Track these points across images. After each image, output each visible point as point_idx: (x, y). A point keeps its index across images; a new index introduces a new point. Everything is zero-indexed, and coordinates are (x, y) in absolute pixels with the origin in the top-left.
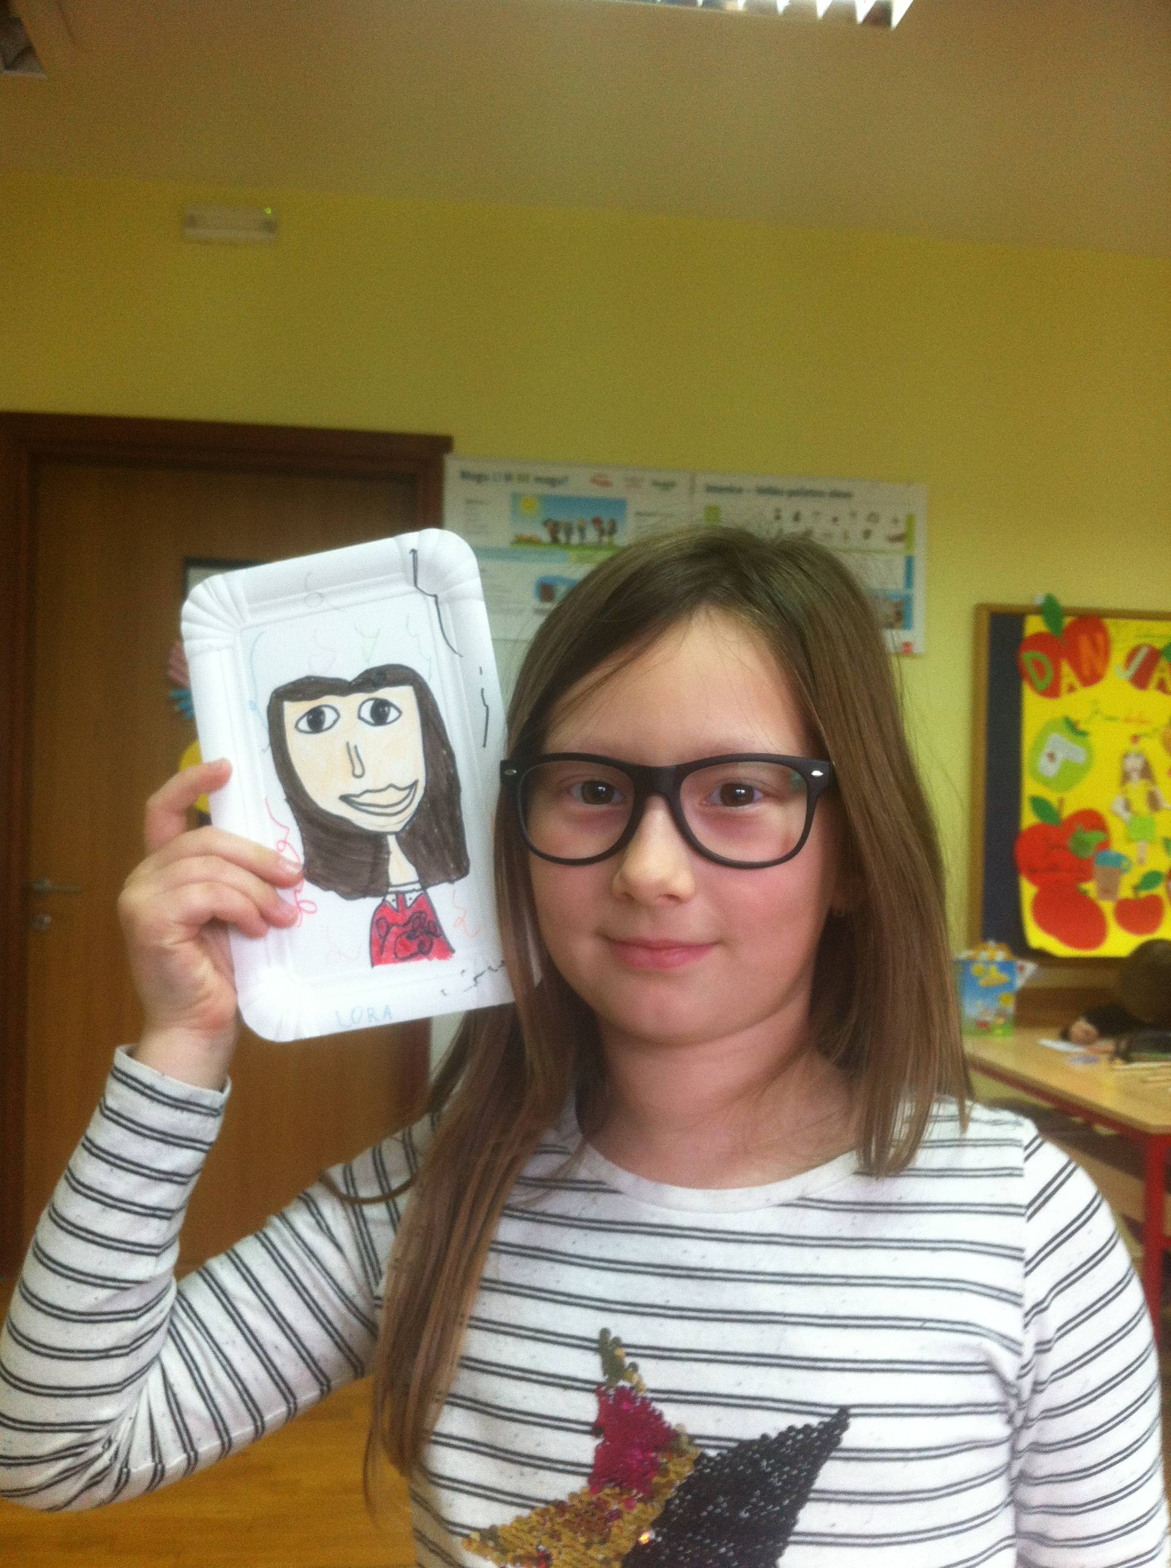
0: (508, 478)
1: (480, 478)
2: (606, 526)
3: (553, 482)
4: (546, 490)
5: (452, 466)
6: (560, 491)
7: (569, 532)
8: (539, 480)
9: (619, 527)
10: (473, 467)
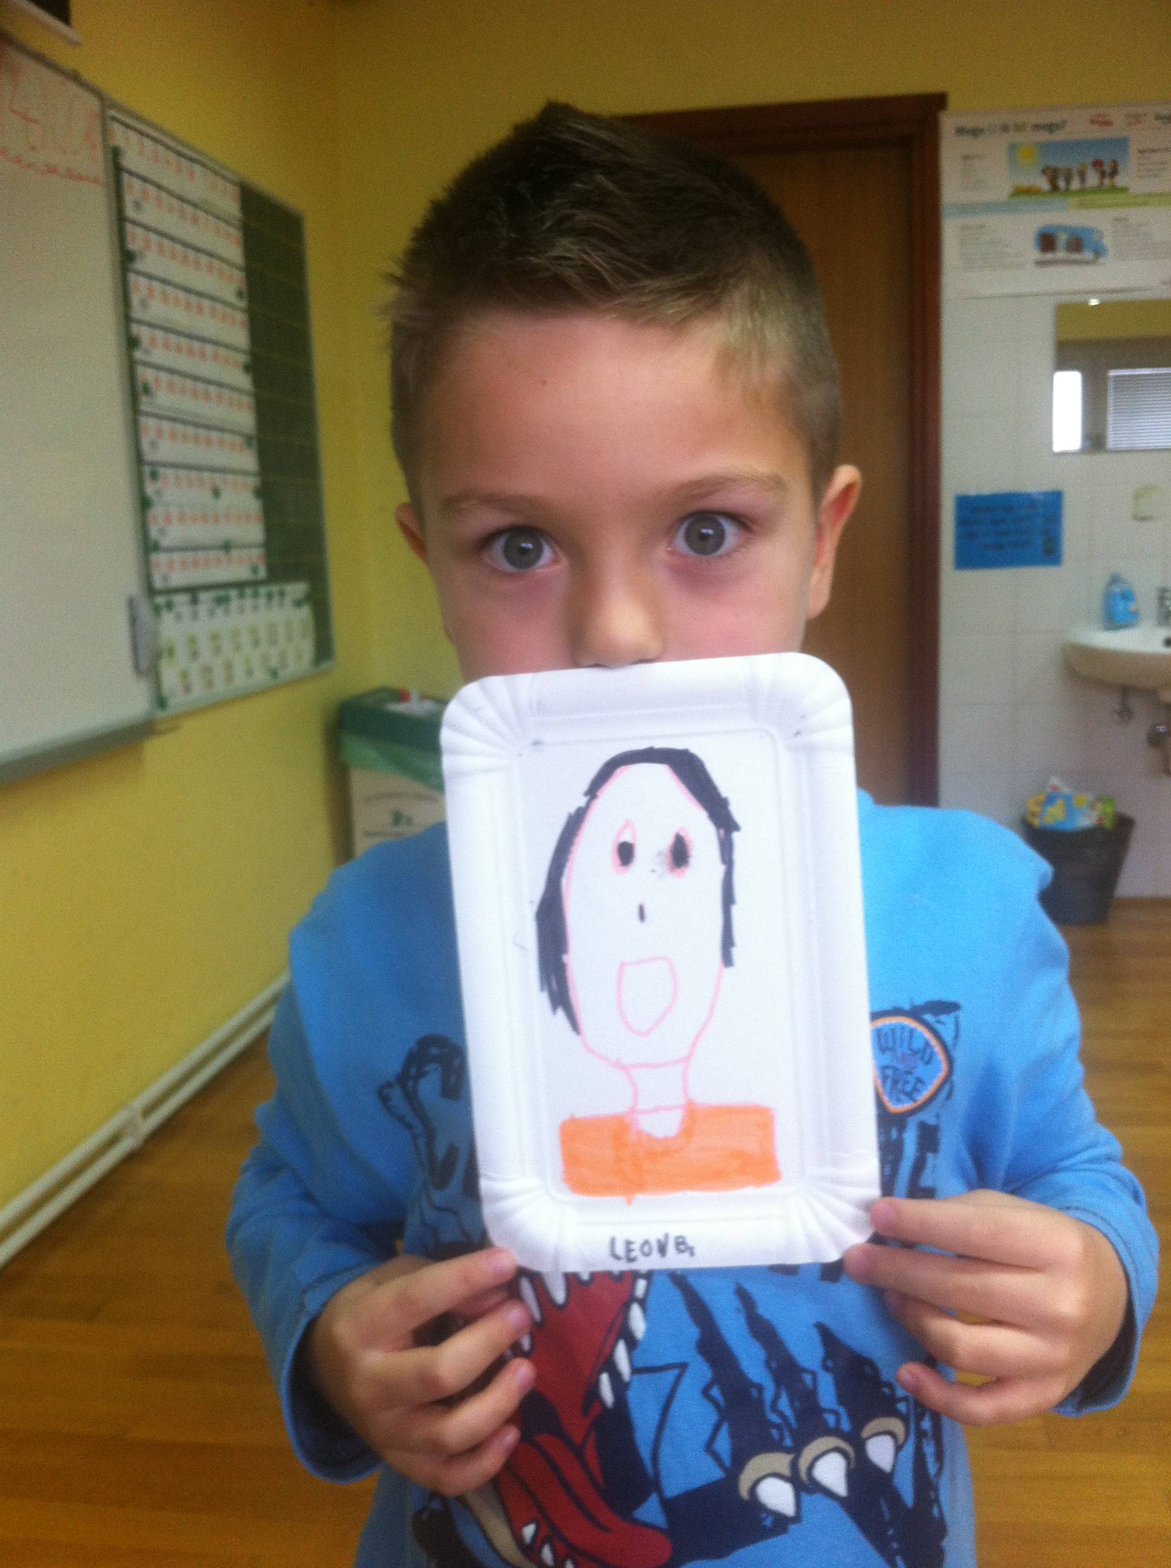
0: (1005, 128)
1: (975, 132)
2: (1107, 168)
3: (1051, 128)
4: (1044, 136)
5: (948, 122)
6: (1059, 136)
7: (1068, 179)
8: (1037, 127)
9: (1120, 168)
10: (970, 122)
